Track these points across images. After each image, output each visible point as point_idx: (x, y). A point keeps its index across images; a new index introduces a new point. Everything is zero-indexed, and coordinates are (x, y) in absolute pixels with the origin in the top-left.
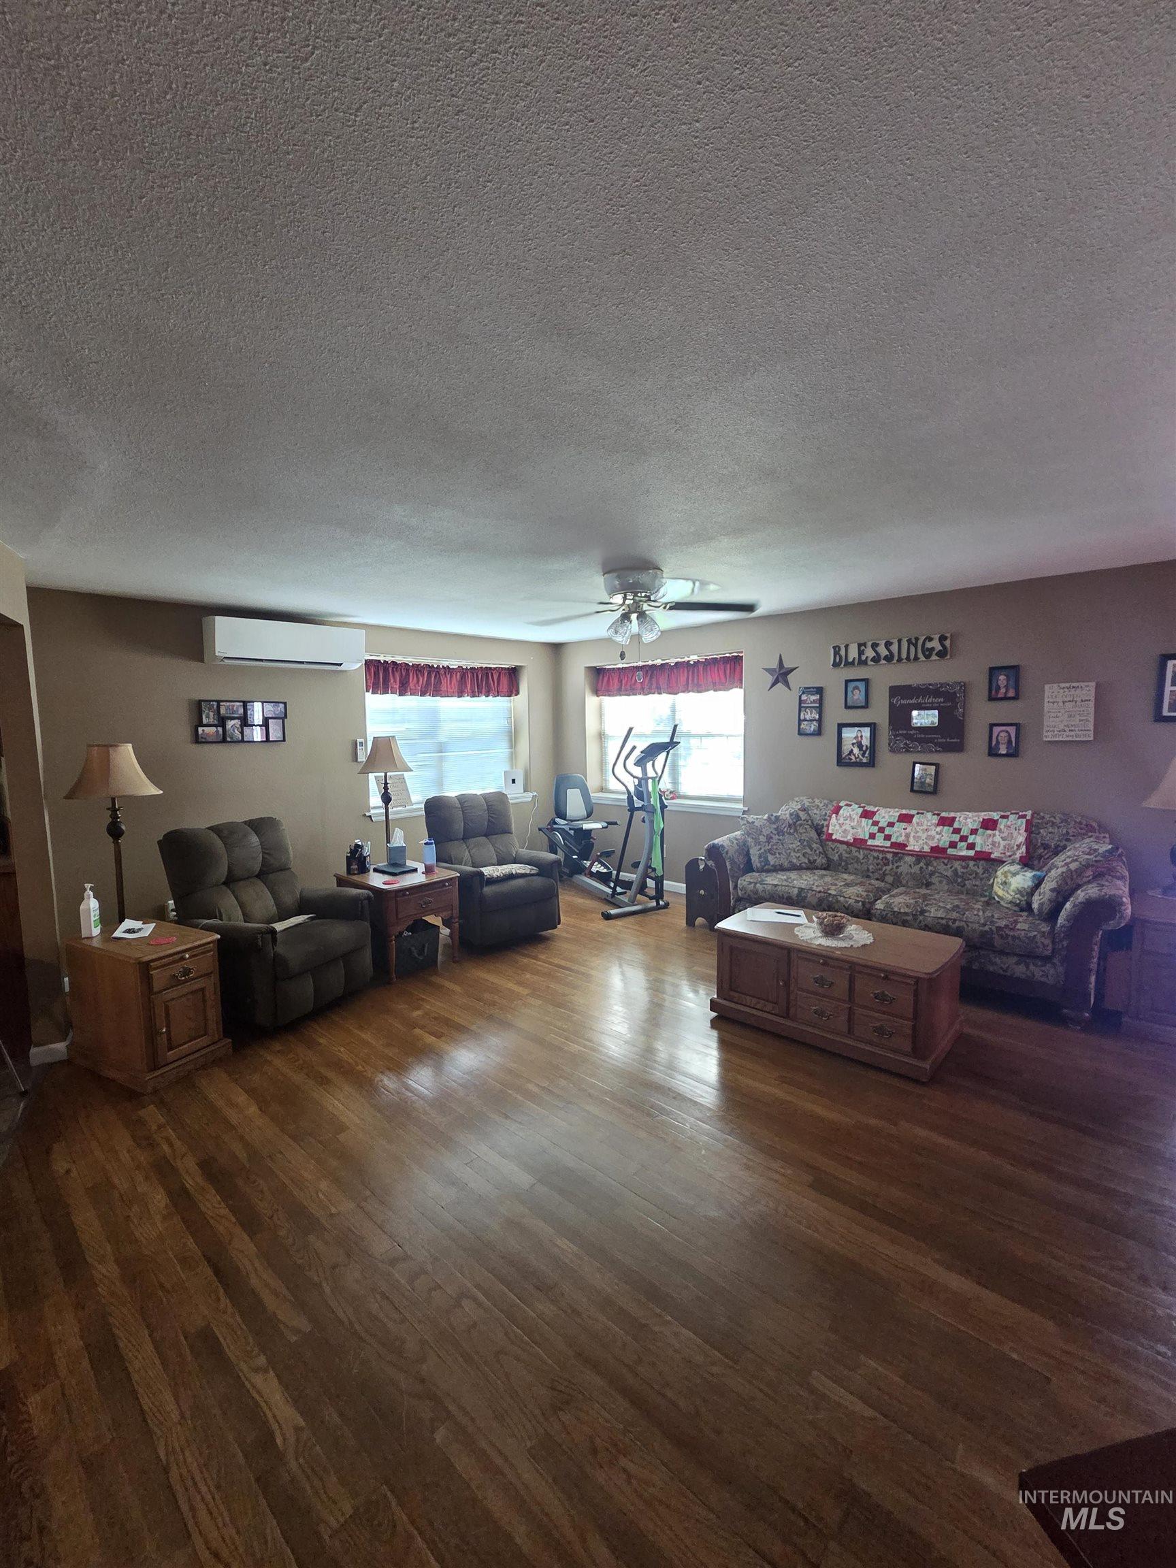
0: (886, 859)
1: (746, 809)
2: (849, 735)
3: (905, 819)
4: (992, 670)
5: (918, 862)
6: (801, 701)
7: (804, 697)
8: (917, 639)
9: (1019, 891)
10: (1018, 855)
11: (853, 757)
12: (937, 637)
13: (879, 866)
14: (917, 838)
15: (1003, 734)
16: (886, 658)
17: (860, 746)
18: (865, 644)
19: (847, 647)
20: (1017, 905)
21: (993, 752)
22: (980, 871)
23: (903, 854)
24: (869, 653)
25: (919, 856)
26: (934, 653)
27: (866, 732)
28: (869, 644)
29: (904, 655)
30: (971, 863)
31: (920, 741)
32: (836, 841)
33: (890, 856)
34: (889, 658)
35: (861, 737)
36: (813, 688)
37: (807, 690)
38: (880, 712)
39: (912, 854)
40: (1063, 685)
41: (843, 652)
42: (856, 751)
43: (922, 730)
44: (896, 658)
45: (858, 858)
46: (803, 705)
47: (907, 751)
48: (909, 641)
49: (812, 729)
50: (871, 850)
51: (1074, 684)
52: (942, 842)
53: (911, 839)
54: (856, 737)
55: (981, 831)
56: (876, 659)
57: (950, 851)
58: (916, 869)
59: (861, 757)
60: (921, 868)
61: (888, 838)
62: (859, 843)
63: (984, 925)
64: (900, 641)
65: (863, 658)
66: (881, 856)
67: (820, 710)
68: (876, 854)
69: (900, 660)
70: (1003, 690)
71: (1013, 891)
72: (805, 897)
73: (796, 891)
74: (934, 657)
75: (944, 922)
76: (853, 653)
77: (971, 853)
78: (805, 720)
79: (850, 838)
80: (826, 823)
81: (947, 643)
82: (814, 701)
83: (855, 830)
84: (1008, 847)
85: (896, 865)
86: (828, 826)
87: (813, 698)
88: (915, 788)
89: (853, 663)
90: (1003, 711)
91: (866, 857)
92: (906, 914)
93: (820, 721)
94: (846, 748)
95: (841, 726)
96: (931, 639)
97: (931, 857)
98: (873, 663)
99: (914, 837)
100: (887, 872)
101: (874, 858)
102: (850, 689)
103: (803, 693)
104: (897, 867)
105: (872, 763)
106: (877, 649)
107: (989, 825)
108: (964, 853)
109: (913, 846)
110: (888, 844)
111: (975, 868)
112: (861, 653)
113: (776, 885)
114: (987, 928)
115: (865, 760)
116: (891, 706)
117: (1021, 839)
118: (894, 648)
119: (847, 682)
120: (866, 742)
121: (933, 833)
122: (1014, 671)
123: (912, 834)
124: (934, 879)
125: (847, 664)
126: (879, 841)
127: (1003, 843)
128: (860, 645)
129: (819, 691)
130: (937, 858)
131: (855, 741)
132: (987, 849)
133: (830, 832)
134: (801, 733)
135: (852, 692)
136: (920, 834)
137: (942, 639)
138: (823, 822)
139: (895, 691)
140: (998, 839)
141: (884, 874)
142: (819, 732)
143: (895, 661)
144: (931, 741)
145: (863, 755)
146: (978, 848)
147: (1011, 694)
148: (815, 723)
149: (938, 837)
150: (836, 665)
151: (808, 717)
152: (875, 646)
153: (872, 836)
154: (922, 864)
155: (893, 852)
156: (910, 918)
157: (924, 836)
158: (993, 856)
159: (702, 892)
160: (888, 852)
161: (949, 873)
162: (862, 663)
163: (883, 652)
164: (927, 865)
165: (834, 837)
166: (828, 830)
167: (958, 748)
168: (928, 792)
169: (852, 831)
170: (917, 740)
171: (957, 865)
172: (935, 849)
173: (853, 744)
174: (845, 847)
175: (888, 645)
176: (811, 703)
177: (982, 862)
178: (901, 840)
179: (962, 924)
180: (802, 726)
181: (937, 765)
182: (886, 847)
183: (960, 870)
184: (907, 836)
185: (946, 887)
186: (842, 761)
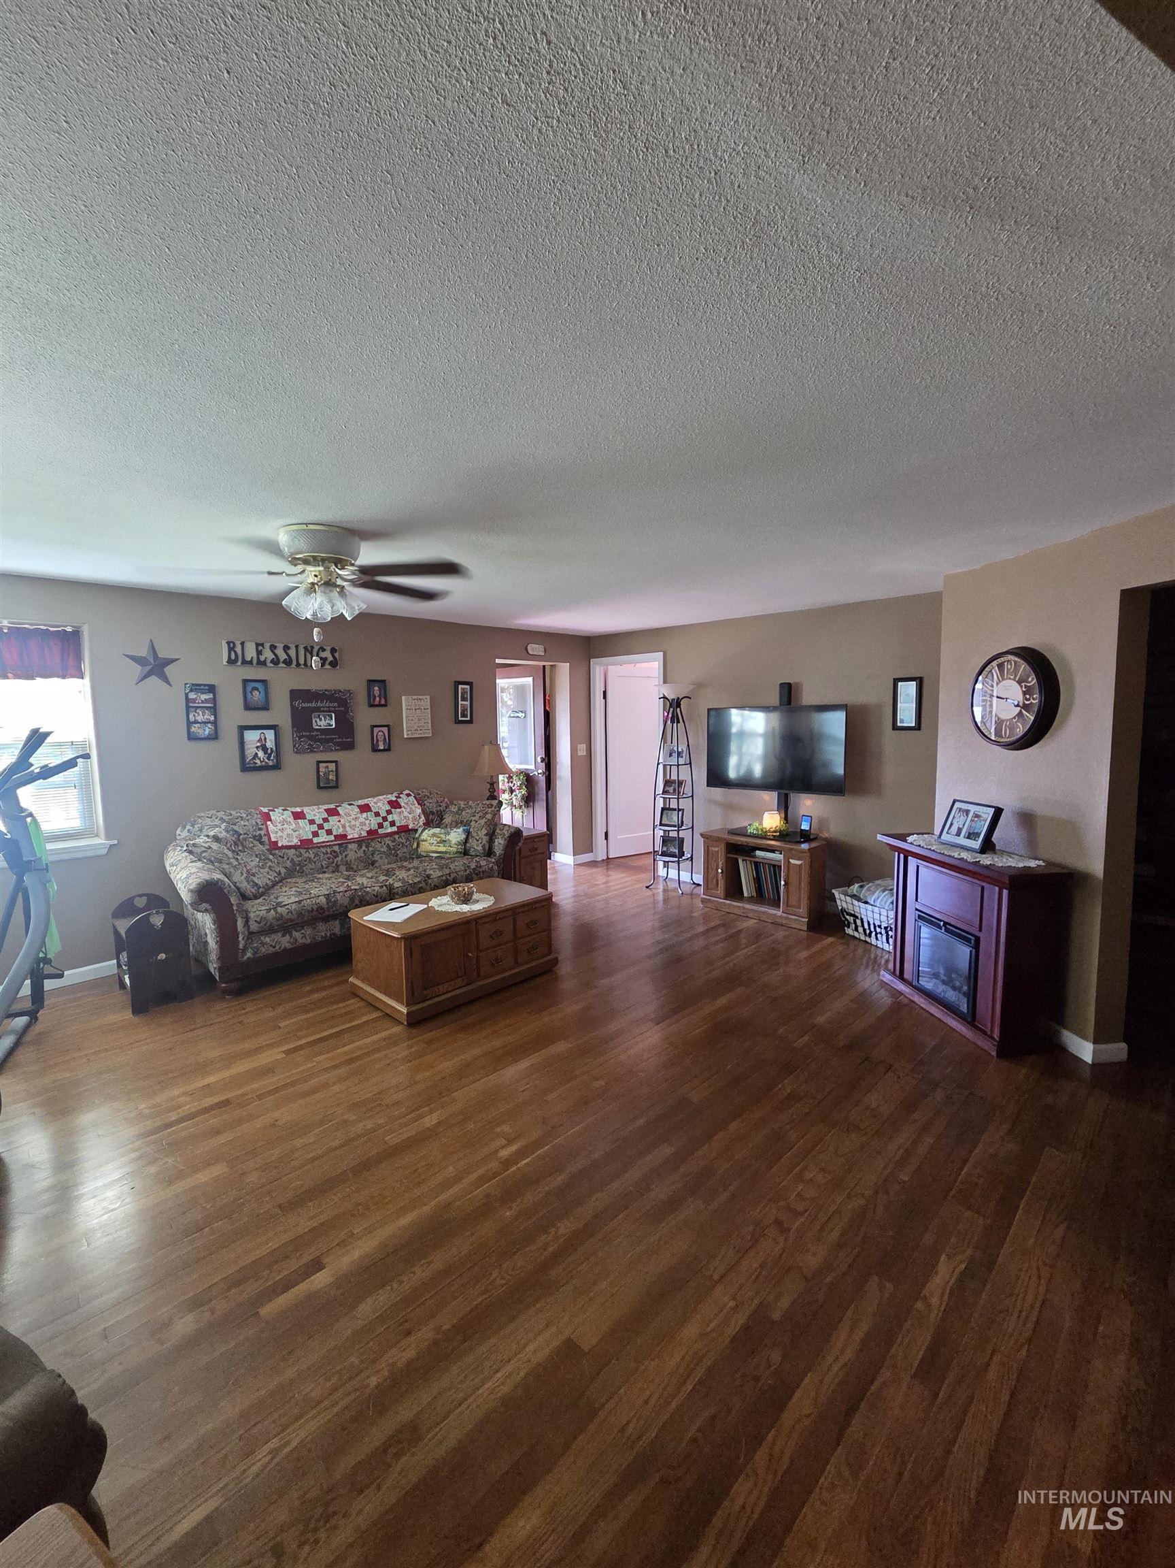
0: (335, 852)
1: (115, 842)
2: (252, 737)
3: (333, 812)
4: (369, 681)
5: (360, 846)
6: (187, 700)
7: (192, 696)
8: (312, 647)
10: (421, 823)
11: (258, 761)
12: (328, 649)
13: (331, 860)
14: (353, 827)
15: (380, 734)
16: (285, 662)
17: (264, 748)
18: (262, 645)
19: (242, 644)
21: (375, 749)
22: (404, 841)
23: (347, 843)
24: (268, 655)
25: (360, 842)
26: (327, 662)
27: (270, 735)
28: (267, 645)
29: (302, 661)
30: (396, 837)
31: (321, 741)
32: (283, 847)
33: (336, 848)
34: (288, 662)
35: (265, 739)
36: (205, 685)
37: (196, 688)
38: (281, 713)
39: (353, 841)
40: (414, 697)
41: (238, 649)
42: (261, 754)
43: (322, 731)
44: (294, 663)
45: (310, 858)
46: (191, 705)
47: (312, 751)
48: (305, 648)
49: (207, 732)
50: (319, 847)
51: (420, 697)
52: (372, 826)
53: (348, 829)
54: (260, 740)
55: (393, 810)
56: (276, 662)
57: (381, 831)
58: (360, 853)
59: (266, 760)
60: (364, 851)
61: (329, 832)
62: (306, 844)
64: (297, 647)
65: (262, 658)
66: (329, 850)
67: (214, 710)
68: (324, 850)
69: (298, 665)
70: (378, 699)
74: (327, 666)
76: (251, 653)
77: (394, 829)
78: (196, 722)
79: (295, 841)
80: (263, 833)
81: (337, 655)
82: (206, 701)
83: (297, 832)
84: (414, 819)
85: (344, 854)
86: (268, 835)
87: (204, 697)
88: (321, 785)
89: (250, 663)
91: (316, 855)
93: (215, 723)
94: (251, 750)
95: (243, 729)
96: (324, 650)
97: (368, 839)
98: (272, 665)
99: (349, 826)
100: (339, 863)
101: (324, 854)
102: (249, 689)
103: (191, 690)
104: (346, 856)
105: (277, 767)
106: (276, 651)
107: (395, 805)
108: (390, 830)
109: (352, 834)
110: (332, 838)
111: (400, 839)
112: (259, 653)
115: (271, 763)
116: (293, 708)
117: (419, 811)
118: (292, 652)
119: (245, 682)
120: (270, 744)
121: (362, 820)
122: (382, 683)
123: (347, 825)
124: (376, 857)
125: (244, 662)
126: (323, 837)
127: (410, 816)
128: (257, 645)
129: (212, 689)
130: (372, 839)
131: (259, 744)
132: (403, 823)
133: (273, 840)
134: (191, 737)
135: (251, 692)
136: (353, 822)
137: (333, 651)
138: (259, 832)
139: (295, 695)
140: (406, 814)
141: (337, 866)
142: (214, 736)
143: (294, 665)
144: (331, 740)
145: (269, 758)
147: (383, 702)
148: (209, 725)
149: (367, 822)
150: (231, 662)
151: (200, 718)
152: (273, 648)
153: (315, 834)
154: (364, 848)
155: (338, 844)
157: (357, 824)
158: (410, 827)
160: (335, 845)
161: (385, 849)
162: (262, 663)
163: (283, 656)
164: (367, 847)
165: (280, 845)
166: (270, 838)
167: (349, 746)
169: (295, 834)
170: (319, 740)
171: (387, 840)
172: (370, 832)
173: (257, 747)
174: (293, 851)
175: (286, 648)
176: (202, 702)
177: (403, 834)
178: (340, 831)
180: (193, 729)
181: (336, 762)
182: (332, 841)
183: (391, 844)
184: (344, 827)
185: (386, 860)
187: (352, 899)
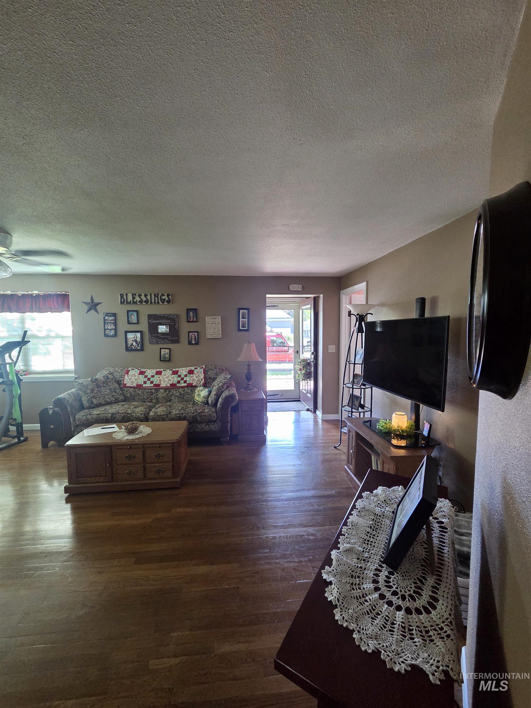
0: (152, 392)
1: (77, 376)
2: (130, 336)
3: (159, 373)
4: (187, 309)
5: (165, 391)
6: (105, 320)
7: (106, 318)
8: (158, 294)
9: (204, 397)
10: (202, 383)
11: (133, 347)
12: (166, 294)
13: (149, 396)
14: (164, 381)
15: (193, 336)
16: (145, 301)
17: (136, 341)
18: (135, 294)
19: (127, 295)
20: (204, 403)
21: (190, 343)
22: (189, 391)
23: (159, 389)
24: (137, 299)
25: (166, 389)
26: (166, 301)
27: (139, 335)
28: (137, 294)
29: (153, 301)
30: (186, 389)
31: (163, 339)
32: (128, 387)
33: (153, 391)
34: (147, 302)
35: (136, 337)
36: (111, 313)
37: (107, 314)
38: (144, 326)
39: (163, 388)
40: (211, 317)
41: (125, 297)
42: (134, 344)
43: (163, 334)
44: (150, 302)
45: (139, 394)
46: (106, 322)
47: (157, 343)
48: (155, 295)
49: (112, 334)
50: (145, 389)
51: (215, 317)
52: (174, 382)
53: (162, 382)
54: (134, 337)
55: (188, 375)
56: (141, 302)
57: (178, 385)
58: (165, 395)
59: (137, 346)
60: (167, 394)
61: (152, 382)
62: (139, 386)
63: (194, 413)
64: (151, 295)
65: (135, 301)
66: (149, 391)
67: (115, 324)
68: (147, 391)
69: (151, 303)
70: (192, 318)
71: (202, 397)
72: (115, 417)
73: (110, 415)
74: (166, 303)
75: (179, 415)
76: (130, 298)
77: (186, 384)
78: (108, 329)
79: (135, 385)
80: (122, 379)
81: (170, 297)
82: (112, 320)
83: (137, 381)
84: (198, 381)
85: (156, 394)
86: (124, 380)
87: (111, 318)
88: (162, 359)
89: (130, 303)
90: (192, 327)
91: (143, 392)
92: (163, 415)
93: (115, 330)
94: (130, 342)
95: (126, 332)
96: (164, 295)
97: (170, 388)
98: (139, 303)
100: (153, 398)
101: (146, 392)
102: (130, 315)
103: (106, 316)
104: (157, 395)
105: (142, 349)
107: (191, 372)
108: (183, 385)
109: (163, 385)
110: (152, 385)
111: (187, 391)
112: (134, 298)
113: (98, 414)
114: (194, 414)
115: (139, 348)
116: (149, 323)
117: (202, 377)
118: (149, 297)
119: (128, 311)
120: (139, 339)
121: (171, 378)
122: (195, 310)
123: (162, 380)
124: (172, 398)
125: (127, 303)
126: (148, 385)
127: (196, 379)
128: (133, 295)
129: (114, 315)
130: (173, 388)
131: (133, 339)
132: (191, 382)
133: (125, 383)
134: (106, 335)
135: (131, 316)
136: (165, 379)
137: (168, 295)
138: (121, 379)
139: (150, 317)
140: (194, 377)
142: (115, 335)
143: (149, 303)
144: (167, 338)
145: (138, 346)
146: (188, 382)
147: (195, 320)
148: (113, 330)
149: (173, 379)
150: (122, 303)
151: (109, 327)
152: (140, 296)
153: (145, 383)
154: (167, 392)
155: (155, 389)
156: (165, 417)
157: (167, 380)
158: (193, 385)
159: (52, 426)
160: (153, 389)
161: (178, 394)
162: (135, 303)
163: (144, 299)
164: (169, 392)
165: (127, 386)
166: (124, 382)
167: (177, 341)
168: (167, 360)
169: (135, 382)
170: (161, 338)
171: (181, 390)
172: (172, 385)
173: (133, 341)
174: (132, 389)
175: (146, 295)
176: (110, 321)
177: (190, 387)
178: (158, 383)
179: (186, 414)
180: (107, 332)
181: (170, 349)
182: (151, 387)
183: (182, 392)
184: (160, 381)
185: (177, 400)
186: (128, 349)
187: (124, 417)
